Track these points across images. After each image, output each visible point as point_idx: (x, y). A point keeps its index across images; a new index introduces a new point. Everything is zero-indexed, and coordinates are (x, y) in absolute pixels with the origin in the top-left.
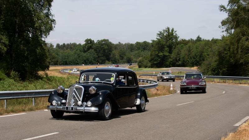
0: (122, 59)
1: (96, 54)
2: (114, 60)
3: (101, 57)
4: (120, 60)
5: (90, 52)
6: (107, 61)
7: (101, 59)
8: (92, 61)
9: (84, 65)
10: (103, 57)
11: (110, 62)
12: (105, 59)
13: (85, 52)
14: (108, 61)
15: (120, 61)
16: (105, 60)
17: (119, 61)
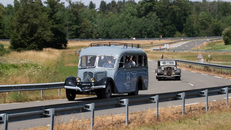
0: (205, 29)
1: (159, 19)
2: (190, 31)
3: (168, 25)
4: (200, 30)
5: (149, 17)
6: (178, 33)
7: (168, 30)
8: (152, 33)
9: (134, 39)
10: (171, 25)
11: (184, 34)
12: (175, 28)
13: (140, 16)
14: (180, 32)
15: (202, 31)
16: (174, 30)
17: (198, 32)
